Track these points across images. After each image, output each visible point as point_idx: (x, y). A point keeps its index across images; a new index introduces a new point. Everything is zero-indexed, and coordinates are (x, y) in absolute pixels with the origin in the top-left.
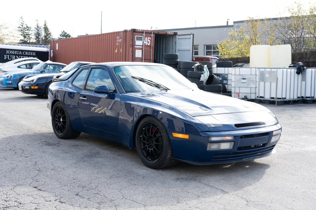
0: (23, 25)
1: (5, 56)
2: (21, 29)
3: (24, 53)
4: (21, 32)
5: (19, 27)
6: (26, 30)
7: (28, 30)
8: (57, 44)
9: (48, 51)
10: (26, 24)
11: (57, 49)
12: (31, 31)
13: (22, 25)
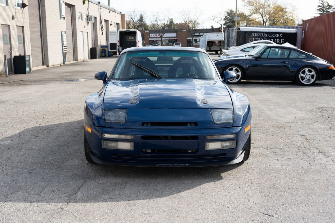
0: (324, 3)
1: (250, 38)
2: (321, 8)
3: (270, 35)
4: (321, 11)
5: (319, 6)
6: (326, 9)
7: (329, 9)
8: (307, 24)
9: (296, 32)
10: (327, 3)
11: (307, 30)
12: (332, 10)
13: (322, 3)
